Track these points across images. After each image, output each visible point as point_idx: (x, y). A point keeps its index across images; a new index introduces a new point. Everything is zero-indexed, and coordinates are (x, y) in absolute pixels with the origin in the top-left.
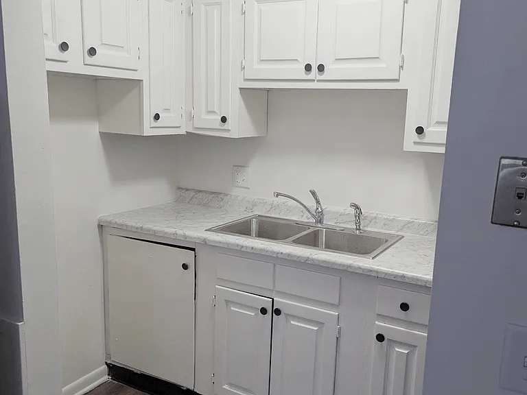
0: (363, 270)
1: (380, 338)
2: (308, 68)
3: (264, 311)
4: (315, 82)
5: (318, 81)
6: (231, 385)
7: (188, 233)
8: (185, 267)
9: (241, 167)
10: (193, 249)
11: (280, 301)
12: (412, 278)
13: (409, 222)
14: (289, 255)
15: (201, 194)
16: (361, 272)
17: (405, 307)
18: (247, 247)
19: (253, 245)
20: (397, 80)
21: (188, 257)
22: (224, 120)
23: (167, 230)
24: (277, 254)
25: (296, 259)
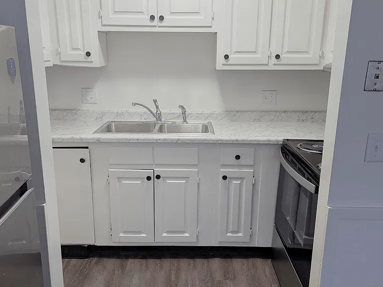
0: (214, 141)
1: (225, 178)
2: (152, 18)
3: (149, 178)
4: (157, 27)
5: (159, 27)
6: (125, 232)
7: (83, 136)
8: (82, 161)
9: (87, 89)
10: (87, 148)
11: (158, 170)
12: (242, 141)
13: (211, 114)
14: (165, 140)
15: (57, 112)
16: (213, 142)
17: (238, 157)
18: (133, 140)
19: (137, 138)
20: (211, 27)
21: (83, 153)
22: (88, 54)
23: (64, 137)
24: (157, 140)
25: (169, 141)
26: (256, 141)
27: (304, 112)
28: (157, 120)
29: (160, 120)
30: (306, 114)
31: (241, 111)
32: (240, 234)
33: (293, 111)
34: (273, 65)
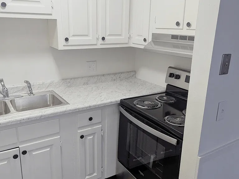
0: (72, 110)
1: (82, 137)
3: (15, 157)
12: (94, 106)
13: (50, 83)
17: (91, 119)
20: (51, 14)
24: (21, 120)
25: (33, 119)
26: (103, 104)
27: (115, 74)
28: (4, 97)
29: (8, 96)
30: (116, 75)
31: (74, 78)
32: (95, 174)
33: (108, 74)
34: (100, 45)
